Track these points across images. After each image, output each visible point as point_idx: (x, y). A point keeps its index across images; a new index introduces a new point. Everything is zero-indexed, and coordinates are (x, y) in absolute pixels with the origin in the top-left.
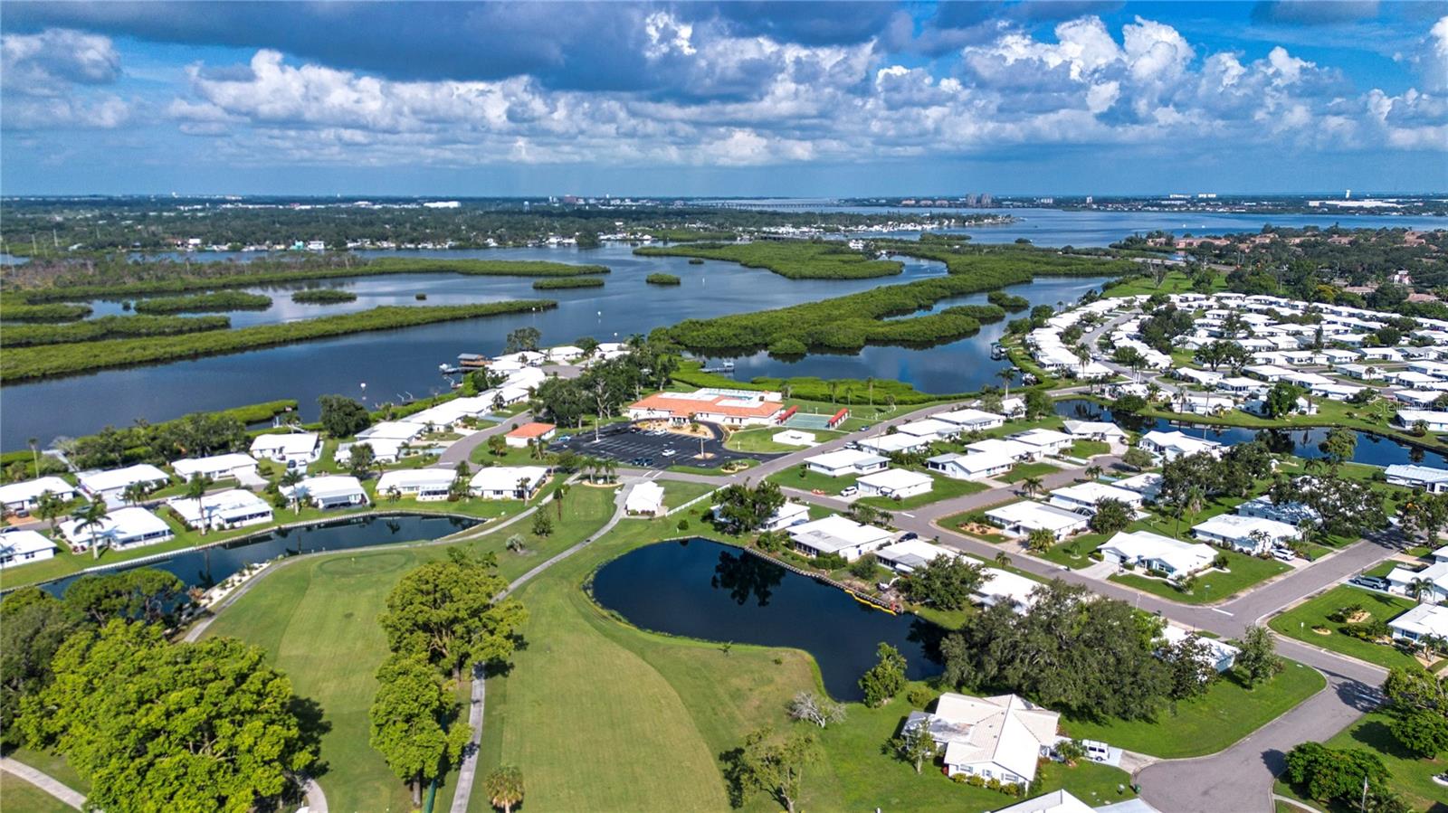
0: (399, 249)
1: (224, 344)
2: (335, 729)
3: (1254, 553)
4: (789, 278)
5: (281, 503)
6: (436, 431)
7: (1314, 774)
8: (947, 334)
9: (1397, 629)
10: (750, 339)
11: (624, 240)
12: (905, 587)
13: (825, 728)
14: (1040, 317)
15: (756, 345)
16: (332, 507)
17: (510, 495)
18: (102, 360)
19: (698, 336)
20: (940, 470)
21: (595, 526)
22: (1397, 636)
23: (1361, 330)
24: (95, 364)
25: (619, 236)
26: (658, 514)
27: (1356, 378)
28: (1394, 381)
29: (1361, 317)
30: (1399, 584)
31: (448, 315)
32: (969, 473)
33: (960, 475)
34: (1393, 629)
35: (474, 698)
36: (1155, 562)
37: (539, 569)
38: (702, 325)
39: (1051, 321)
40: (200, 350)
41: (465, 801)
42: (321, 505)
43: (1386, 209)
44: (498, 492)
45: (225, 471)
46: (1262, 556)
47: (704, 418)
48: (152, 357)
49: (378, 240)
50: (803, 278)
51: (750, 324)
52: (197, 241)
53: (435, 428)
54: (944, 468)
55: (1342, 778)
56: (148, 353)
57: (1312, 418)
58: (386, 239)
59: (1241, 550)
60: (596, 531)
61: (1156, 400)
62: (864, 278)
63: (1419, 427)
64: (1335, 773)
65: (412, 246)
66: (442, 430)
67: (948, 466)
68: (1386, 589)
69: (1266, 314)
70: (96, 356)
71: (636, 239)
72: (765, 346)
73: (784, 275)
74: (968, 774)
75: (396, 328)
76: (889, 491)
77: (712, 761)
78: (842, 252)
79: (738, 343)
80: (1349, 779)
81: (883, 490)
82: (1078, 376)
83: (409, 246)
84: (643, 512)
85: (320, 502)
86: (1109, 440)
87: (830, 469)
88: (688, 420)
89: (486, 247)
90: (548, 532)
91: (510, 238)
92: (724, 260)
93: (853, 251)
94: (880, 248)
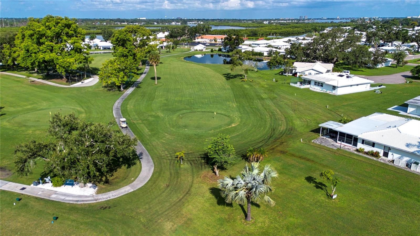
5: (90, 47)
8: (294, 32)
13: (257, 71)
16: (105, 49)
25: (193, 23)
26: (204, 50)
37: (167, 56)
41: (143, 78)
47: (219, 40)
49: (122, 22)
58: (124, 22)
59: (392, 53)
60: (184, 52)
65: (132, 24)
76: (277, 46)
77: (221, 75)
78: (261, 24)
81: (275, 46)
84: (199, 50)
85: (101, 47)
87: (258, 45)
88: (213, 40)
89: (154, 24)
90: (170, 52)
91: (161, 23)
92: (225, 25)
93: (265, 24)
94: (273, 23)
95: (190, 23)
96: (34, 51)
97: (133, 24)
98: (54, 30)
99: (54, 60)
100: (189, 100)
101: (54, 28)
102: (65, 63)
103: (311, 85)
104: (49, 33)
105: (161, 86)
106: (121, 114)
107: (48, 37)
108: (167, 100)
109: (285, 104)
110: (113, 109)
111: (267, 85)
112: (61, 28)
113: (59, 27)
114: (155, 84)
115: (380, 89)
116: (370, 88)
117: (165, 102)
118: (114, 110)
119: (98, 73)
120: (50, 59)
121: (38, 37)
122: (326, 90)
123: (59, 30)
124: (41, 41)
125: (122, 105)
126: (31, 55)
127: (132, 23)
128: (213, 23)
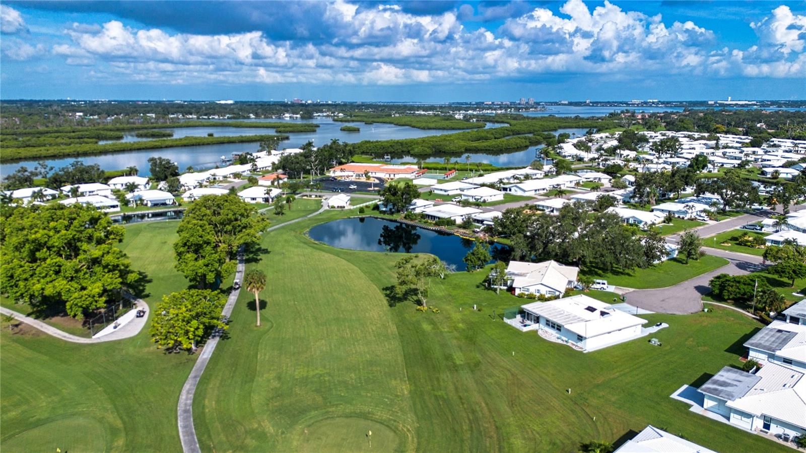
0: (198, 118)
1: (95, 150)
2: (155, 282)
3: (686, 218)
4: (422, 129)
5: (126, 203)
6: (218, 179)
7: (725, 286)
9: (768, 240)
10: (400, 149)
11: (328, 116)
12: (489, 230)
13: (444, 279)
14: (563, 139)
15: (403, 151)
16: (155, 205)
17: (260, 201)
18: (22, 155)
19: (370, 147)
20: (508, 192)
21: (310, 212)
22: (768, 244)
23: (740, 143)
24: (18, 157)
25: (325, 114)
26: (346, 208)
27: (740, 158)
28: (760, 160)
29: (741, 139)
30: (769, 226)
31: (226, 140)
32: (524, 191)
33: (520, 193)
34: (766, 240)
35: (238, 270)
36: (631, 219)
37: (277, 226)
39: (569, 140)
40: (80, 152)
41: (232, 307)
42: (149, 204)
43: (750, 105)
44: (254, 199)
45: (93, 192)
46: (691, 219)
47: (374, 175)
48: (52, 154)
49: (187, 114)
50: (429, 129)
52: (81, 114)
53: (217, 178)
54: (510, 190)
55: (742, 286)
56: (49, 152)
57: (715, 174)
58: (191, 114)
59: (679, 217)
60: (310, 214)
61: (628, 168)
62: (463, 129)
63: (775, 174)
64: (737, 284)
65: (206, 117)
66: (221, 179)
67: (513, 189)
68: (761, 230)
69: (688, 137)
70: (19, 153)
71: (334, 116)
72: (408, 152)
73: (419, 128)
74: (527, 293)
75: (196, 145)
76: (479, 198)
77: (379, 291)
78: (451, 120)
79: (393, 150)
80: (745, 287)
81: (476, 197)
82: (585, 159)
83: (204, 117)
84: (338, 207)
85: (149, 202)
86: (603, 181)
87: (446, 191)
88: (364, 175)
89: (249, 118)
90: (283, 214)
91: (263, 114)
92: (384, 123)
93: (457, 120)
94: (472, 118)
95: (319, 114)
96: (24, 276)
97: (209, 119)
98: (65, 235)
99: (63, 294)
100: (321, 375)
101: (65, 232)
102: (84, 298)
103: (541, 325)
104: (56, 241)
105: (268, 330)
106: (194, 431)
107: (54, 247)
108: (279, 378)
109: (496, 383)
110: (179, 414)
111: (463, 321)
112: (79, 229)
113: (75, 227)
114: (256, 326)
115: (659, 331)
116: (642, 331)
117: (276, 384)
118: (179, 418)
119: (146, 292)
120: (55, 292)
121: (32, 248)
122: (566, 339)
123: (75, 233)
124: (38, 254)
125: (194, 400)
126: (17, 283)
127: (206, 115)
128: (362, 114)
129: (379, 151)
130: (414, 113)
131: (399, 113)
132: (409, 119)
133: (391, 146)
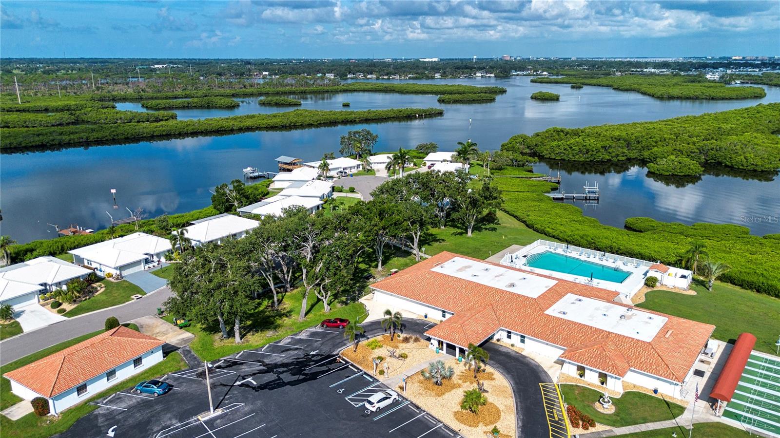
4: (657, 98)
10: (621, 152)
11: (528, 75)
15: (629, 160)
25: (526, 73)
38: (567, 133)
50: (671, 98)
51: (624, 134)
62: (731, 99)
65: (387, 77)
71: (537, 75)
72: (643, 163)
73: (653, 96)
78: (700, 82)
79: (608, 157)
89: (433, 78)
92: (599, 85)
93: (709, 81)
94: (734, 80)
95: (518, 73)
97: (389, 79)
128: (573, 73)
129: (577, 158)
130: (642, 71)
131: (620, 71)
132: (635, 80)
133: (604, 147)
